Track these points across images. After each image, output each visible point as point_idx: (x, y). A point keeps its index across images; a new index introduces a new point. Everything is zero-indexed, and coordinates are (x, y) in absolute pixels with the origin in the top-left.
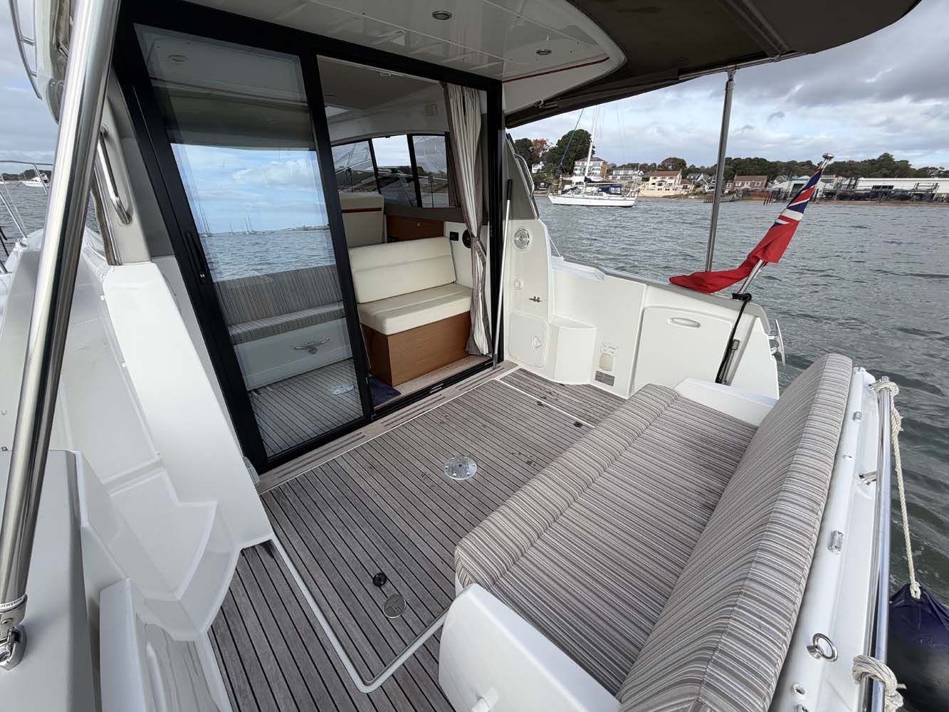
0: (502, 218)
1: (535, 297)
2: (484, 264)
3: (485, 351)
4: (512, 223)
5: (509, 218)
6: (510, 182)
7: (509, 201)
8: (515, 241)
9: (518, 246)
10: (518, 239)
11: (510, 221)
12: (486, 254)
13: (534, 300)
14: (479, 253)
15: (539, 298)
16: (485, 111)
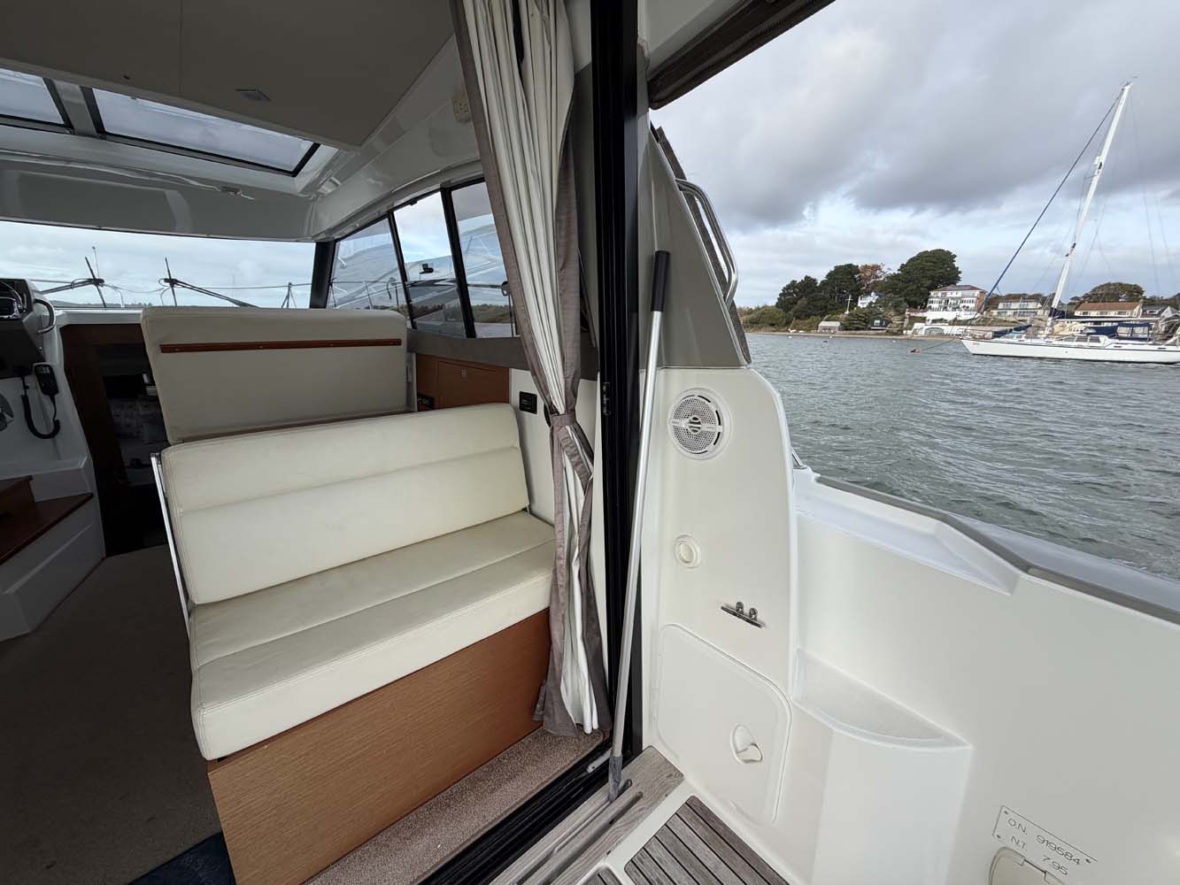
0: (638, 363)
1: (740, 605)
2: (587, 487)
3: (591, 722)
4: (667, 377)
5: (659, 364)
6: (661, 260)
7: (657, 315)
8: (677, 430)
9: (685, 445)
10: (684, 424)
11: (662, 372)
12: (592, 457)
13: (737, 612)
14: (571, 457)
15: (753, 611)
16: (586, 58)
